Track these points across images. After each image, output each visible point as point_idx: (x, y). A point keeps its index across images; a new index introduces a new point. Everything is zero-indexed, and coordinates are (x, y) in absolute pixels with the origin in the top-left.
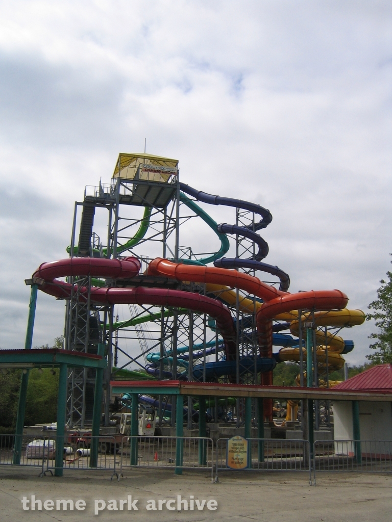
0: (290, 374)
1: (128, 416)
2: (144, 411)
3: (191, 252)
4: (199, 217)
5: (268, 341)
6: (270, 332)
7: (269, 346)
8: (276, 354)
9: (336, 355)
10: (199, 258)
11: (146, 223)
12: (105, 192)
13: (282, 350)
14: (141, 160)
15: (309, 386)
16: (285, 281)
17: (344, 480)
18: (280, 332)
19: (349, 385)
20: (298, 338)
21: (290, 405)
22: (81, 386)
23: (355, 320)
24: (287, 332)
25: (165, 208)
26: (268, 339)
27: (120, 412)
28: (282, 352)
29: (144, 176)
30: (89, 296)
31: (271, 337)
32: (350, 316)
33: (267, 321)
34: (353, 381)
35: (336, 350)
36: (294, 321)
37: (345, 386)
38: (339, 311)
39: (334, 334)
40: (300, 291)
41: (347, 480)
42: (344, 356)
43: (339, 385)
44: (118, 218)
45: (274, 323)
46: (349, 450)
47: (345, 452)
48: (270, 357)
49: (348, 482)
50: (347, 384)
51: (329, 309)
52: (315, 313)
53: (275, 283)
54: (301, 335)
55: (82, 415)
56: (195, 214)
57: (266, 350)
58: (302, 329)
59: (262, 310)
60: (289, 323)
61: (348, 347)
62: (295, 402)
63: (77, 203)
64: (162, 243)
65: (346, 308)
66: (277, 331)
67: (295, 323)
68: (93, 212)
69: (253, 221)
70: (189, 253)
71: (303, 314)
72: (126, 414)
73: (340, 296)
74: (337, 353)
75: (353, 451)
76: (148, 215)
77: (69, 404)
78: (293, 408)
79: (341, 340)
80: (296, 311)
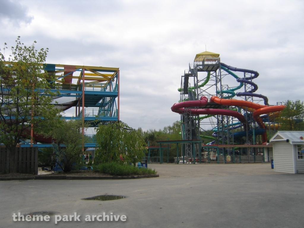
1: (207, 153)
2: (212, 152)
3: (228, 87)
4: (230, 75)
10: (231, 89)
11: (208, 78)
12: (191, 68)
14: (204, 57)
22: (190, 144)
25: (216, 72)
27: (204, 152)
29: (206, 63)
30: (191, 113)
44: (197, 80)
55: (191, 153)
56: (228, 73)
63: (182, 76)
64: (215, 86)
68: (188, 79)
69: (251, 76)
70: (227, 87)
72: (206, 153)
76: (209, 75)
77: (187, 150)
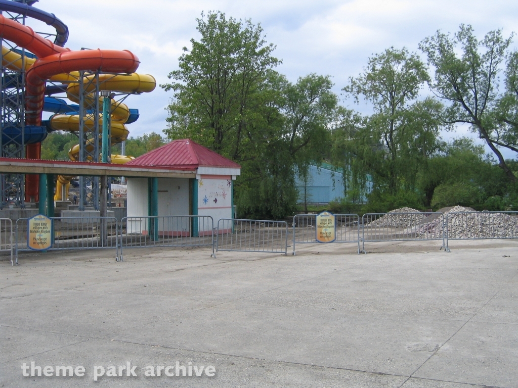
0: (54, 145)
5: (38, 106)
6: (42, 96)
7: (39, 111)
8: (46, 122)
9: (120, 125)
13: (54, 118)
15: (104, 161)
16: (62, 33)
17: (147, 256)
18: (53, 95)
19: (145, 161)
20: (79, 105)
21: (60, 182)
23: (145, 87)
24: (63, 95)
26: (38, 104)
28: (55, 120)
31: (42, 102)
32: (139, 81)
33: (40, 83)
34: (150, 157)
35: (120, 120)
36: (72, 84)
37: (141, 161)
38: (128, 75)
39: (119, 102)
40: (83, 49)
41: (151, 255)
42: (128, 127)
43: (134, 161)
45: (48, 84)
46: (143, 229)
47: (139, 231)
48: (38, 125)
49: (153, 257)
50: (143, 159)
51: (115, 72)
52: (99, 75)
53: (50, 35)
54: (82, 102)
57: (34, 117)
58: (83, 94)
59: (34, 68)
60: (65, 85)
61: (133, 116)
62: (68, 179)
65: (136, 72)
66: (49, 94)
67: (74, 87)
71: (86, 76)
73: (131, 58)
74: (121, 123)
75: (147, 229)
78: (64, 186)
79: (126, 108)
80: (77, 73)
